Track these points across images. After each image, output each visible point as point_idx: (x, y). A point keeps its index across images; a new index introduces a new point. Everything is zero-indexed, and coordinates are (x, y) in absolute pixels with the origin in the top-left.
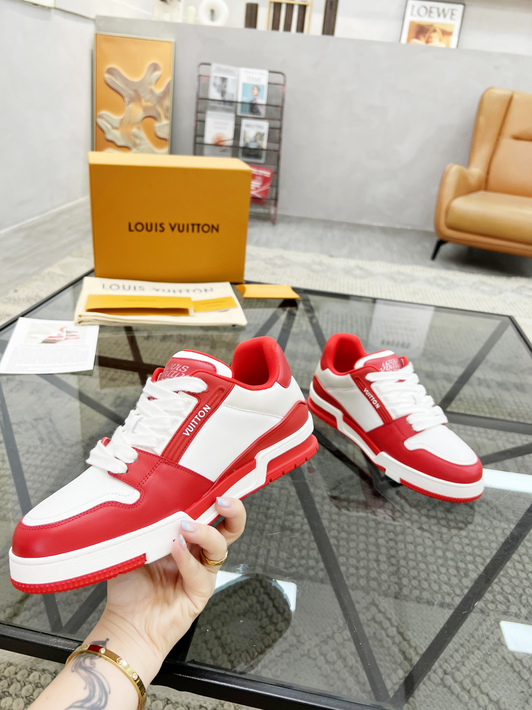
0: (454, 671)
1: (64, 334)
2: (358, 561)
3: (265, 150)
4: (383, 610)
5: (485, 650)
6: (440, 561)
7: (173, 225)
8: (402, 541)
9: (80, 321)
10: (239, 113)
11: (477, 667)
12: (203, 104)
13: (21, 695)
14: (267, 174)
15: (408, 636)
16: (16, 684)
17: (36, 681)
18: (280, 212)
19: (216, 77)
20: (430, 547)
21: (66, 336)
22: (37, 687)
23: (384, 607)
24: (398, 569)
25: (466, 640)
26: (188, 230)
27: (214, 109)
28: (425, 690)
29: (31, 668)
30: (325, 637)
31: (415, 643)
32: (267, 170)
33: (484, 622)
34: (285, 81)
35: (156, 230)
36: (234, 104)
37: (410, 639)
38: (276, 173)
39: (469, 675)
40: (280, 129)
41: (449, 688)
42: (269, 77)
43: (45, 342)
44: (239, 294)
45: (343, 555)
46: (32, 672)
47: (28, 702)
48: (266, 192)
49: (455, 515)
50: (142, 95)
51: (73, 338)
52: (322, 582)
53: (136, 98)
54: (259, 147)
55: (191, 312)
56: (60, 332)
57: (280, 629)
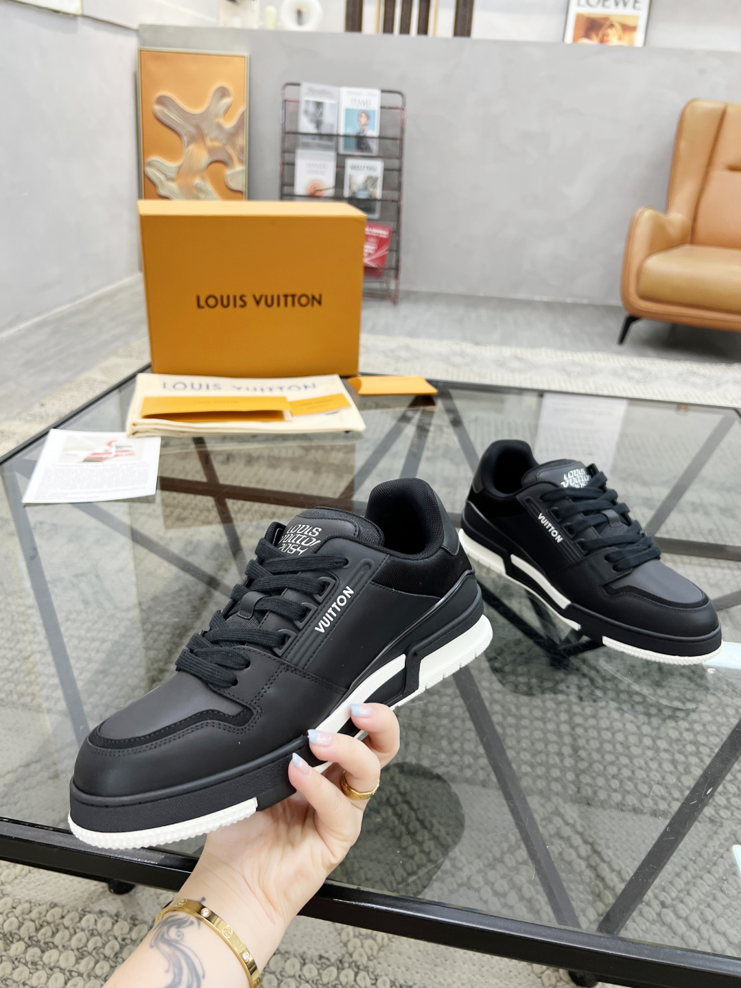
0: (674, 902)
1: (113, 450)
2: (534, 755)
3: (379, 200)
4: (571, 821)
5: (717, 873)
6: (650, 753)
7: (258, 298)
8: (593, 727)
9: (134, 431)
10: (342, 151)
11: (707, 896)
12: (291, 141)
13: (70, 946)
14: (383, 233)
15: (608, 856)
16: (63, 932)
17: (91, 928)
18: (402, 287)
19: (307, 102)
20: (633, 734)
21: (116, 451)
22: (92, 935)
23: (572, 817)
24: (591, 765)
25: (691, 859)
26: (279, 304)
27: (306, 146)
28: (636, 930)
29: (83, 910)
30: (491, 860)
31: (619, 865)
32: (383, 228)
33: (716, 835)
34: (404, 103)
35: (235, 305)
36: (335, 138)
37: (611, 860)
38: (396, 232)
39: (697, 909)
40: (400, 170)
41: (670, 927)
42: (382, 98)
43: (87, 460)
44: (353, 390)
45: (511, 748)
46: (84, 915)
47: (81, 956)
48: (382, 259)
49: (669, 690)
50: (206, 131)
51: (126, 455)
52: (484, 784)
53: (199, 136)
54: (371, 196)
55: (287, 415)
56: (107, 448)
57: (427, 850)
